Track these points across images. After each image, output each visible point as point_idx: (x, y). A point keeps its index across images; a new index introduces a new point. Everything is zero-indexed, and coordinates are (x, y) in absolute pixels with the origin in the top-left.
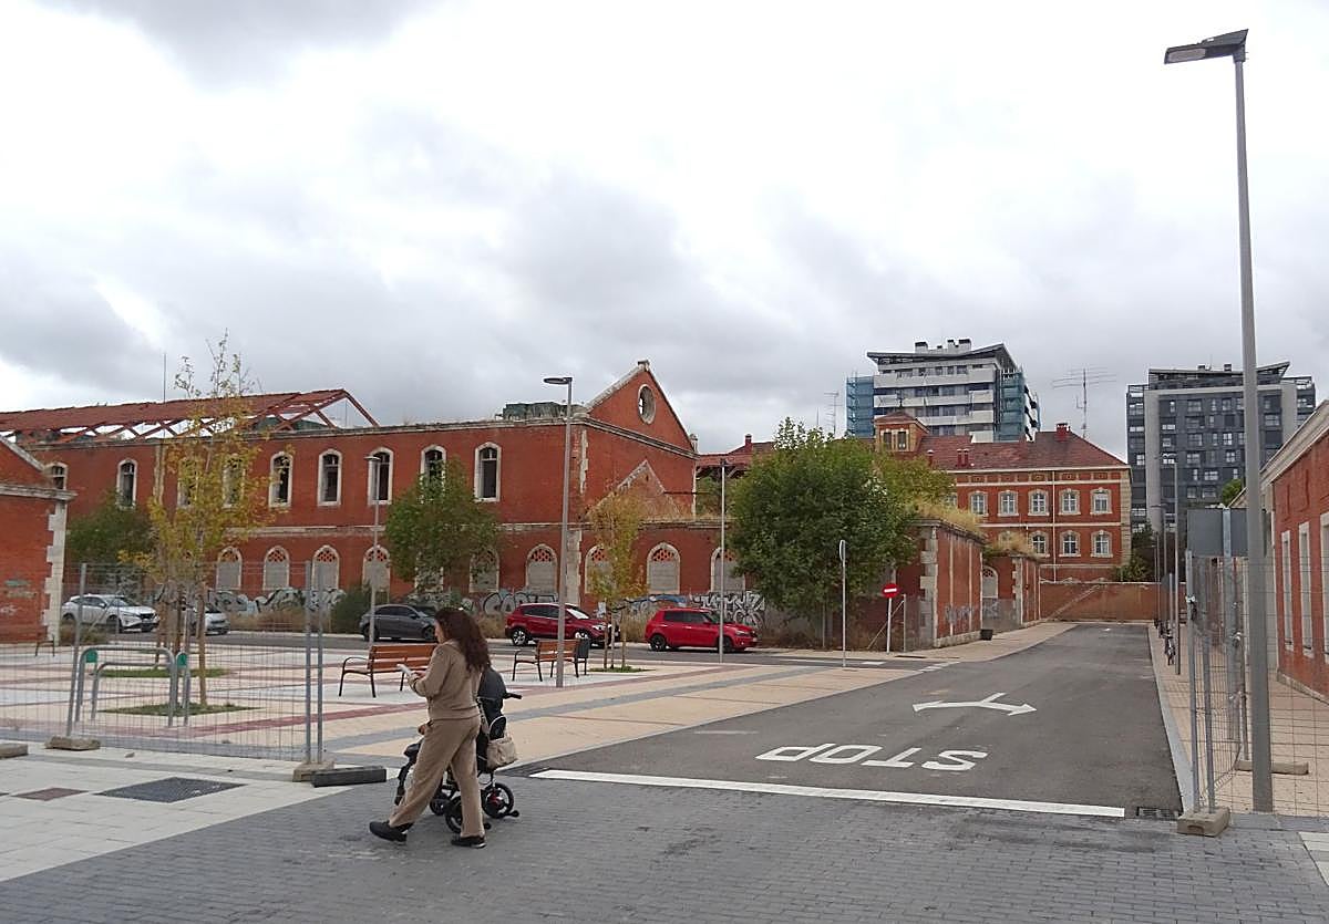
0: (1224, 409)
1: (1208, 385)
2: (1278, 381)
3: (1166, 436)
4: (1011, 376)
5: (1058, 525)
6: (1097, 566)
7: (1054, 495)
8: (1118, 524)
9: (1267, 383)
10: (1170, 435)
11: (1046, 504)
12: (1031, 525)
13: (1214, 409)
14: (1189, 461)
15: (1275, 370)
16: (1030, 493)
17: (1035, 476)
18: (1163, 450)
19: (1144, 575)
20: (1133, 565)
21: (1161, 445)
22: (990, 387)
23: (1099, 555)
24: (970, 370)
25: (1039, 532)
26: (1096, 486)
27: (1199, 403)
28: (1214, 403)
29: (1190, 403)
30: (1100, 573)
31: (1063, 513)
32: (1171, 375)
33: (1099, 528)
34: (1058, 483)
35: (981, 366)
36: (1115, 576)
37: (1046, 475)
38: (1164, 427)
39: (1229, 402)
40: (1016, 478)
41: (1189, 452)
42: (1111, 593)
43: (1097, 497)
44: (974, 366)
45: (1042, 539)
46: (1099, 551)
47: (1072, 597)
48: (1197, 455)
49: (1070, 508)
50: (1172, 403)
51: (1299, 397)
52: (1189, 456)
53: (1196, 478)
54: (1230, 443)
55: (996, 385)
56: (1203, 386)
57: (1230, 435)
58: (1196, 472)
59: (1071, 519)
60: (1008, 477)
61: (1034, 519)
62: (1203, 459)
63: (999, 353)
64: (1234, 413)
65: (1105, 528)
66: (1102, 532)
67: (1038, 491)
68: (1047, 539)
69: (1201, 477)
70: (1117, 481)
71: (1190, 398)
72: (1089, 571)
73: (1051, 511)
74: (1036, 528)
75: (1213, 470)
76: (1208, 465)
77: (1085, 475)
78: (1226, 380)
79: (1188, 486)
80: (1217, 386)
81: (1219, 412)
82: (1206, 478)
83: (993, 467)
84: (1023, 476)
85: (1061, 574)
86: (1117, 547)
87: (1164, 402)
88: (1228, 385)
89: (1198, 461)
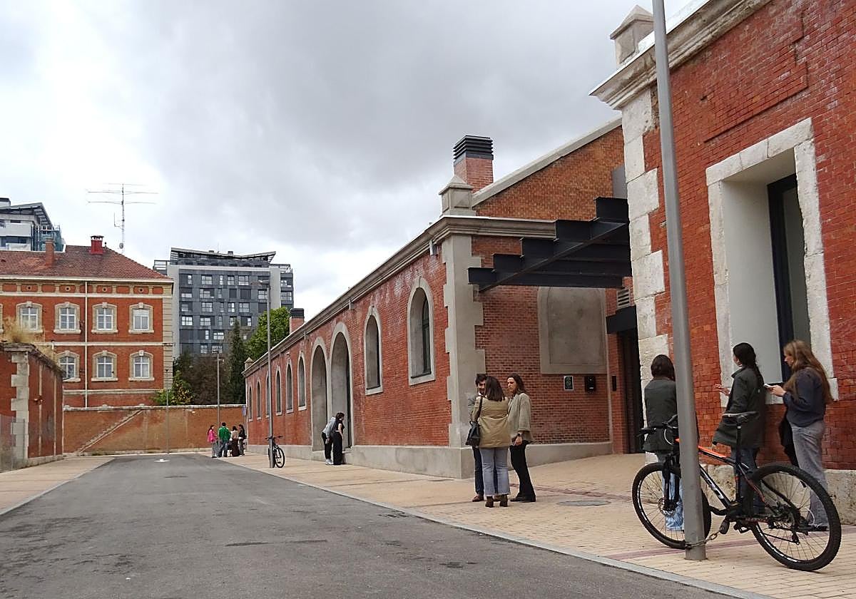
0: (229, 284)
1: (217, 265)
2: (268, 265)
3: (185, 302)
4: (49, 232)
5: (90, 344)
6: (136, 391)
7: (86, 311)
8: (160, 344)
9: (260, 266)
10: (188, 302)
11: (77, 320)
12: (58, 344)
13: (221, 283)
14: (202, 324)
15: (266, 258)
16: (57, 306)
17: (63, 286)
18: (182, 314)
19: (189, 400)
20: (176, 389)
21: (180, 309)
22: (28, 240)
23: (138, 379)
24: (8, 224)
25: (67, 352)
26: (136, 301)
27: (210, 278)
28: (221, 279)
29: (203, 277)
30: (139, 399)
31: (97, 330)
32: (189, 254)
33: (137, 349)
34: (91, 295)
35: (19, 222)
36: (157, 401)
37: (77, 286)
38: (183, 295)
39: (232, 278)
40: (40, 288)
41: (202, 316)
42: (154, 420)
43: (137, 313)
44: (12, 221)
45: (71, 359)
46: (138, 374)
47: (105, 426)
48: (209, 319)
49: (106, 323)
50: (190, 277)
51: (282, 279)
52: (202, 319)
53: (207, 338)
54: (233, 310)
55: (34, 240)
56: (212, 265)
57: (233, 305)
58: (207, 332)
59: (106, 337)
60: (31, 285)
61: (61, 337)
62: (213, 323)
63: (36, 212)
64: (236, 287)
65: (145, 348)
66: (141, 353)
67: (67, 304)
68: (77, 360)
69: (211, 337)
70: (160, 297)
71: (204, 274)
72: (127, 396)
73: (82, 327)
74: (64, 348)
75: (220, 331)
76: (216, 328)
77: (123, 287)
78: (230, 262)
79: (202, 344)
80: (224, 266)
81: (225, 286)
82: (215, 338)
83: (10, 273)
84: (48, 286)
85: (93, 400)
86: (158, 369)
87: (183, 275)
88: (231, 265)
89: (209, 324)
